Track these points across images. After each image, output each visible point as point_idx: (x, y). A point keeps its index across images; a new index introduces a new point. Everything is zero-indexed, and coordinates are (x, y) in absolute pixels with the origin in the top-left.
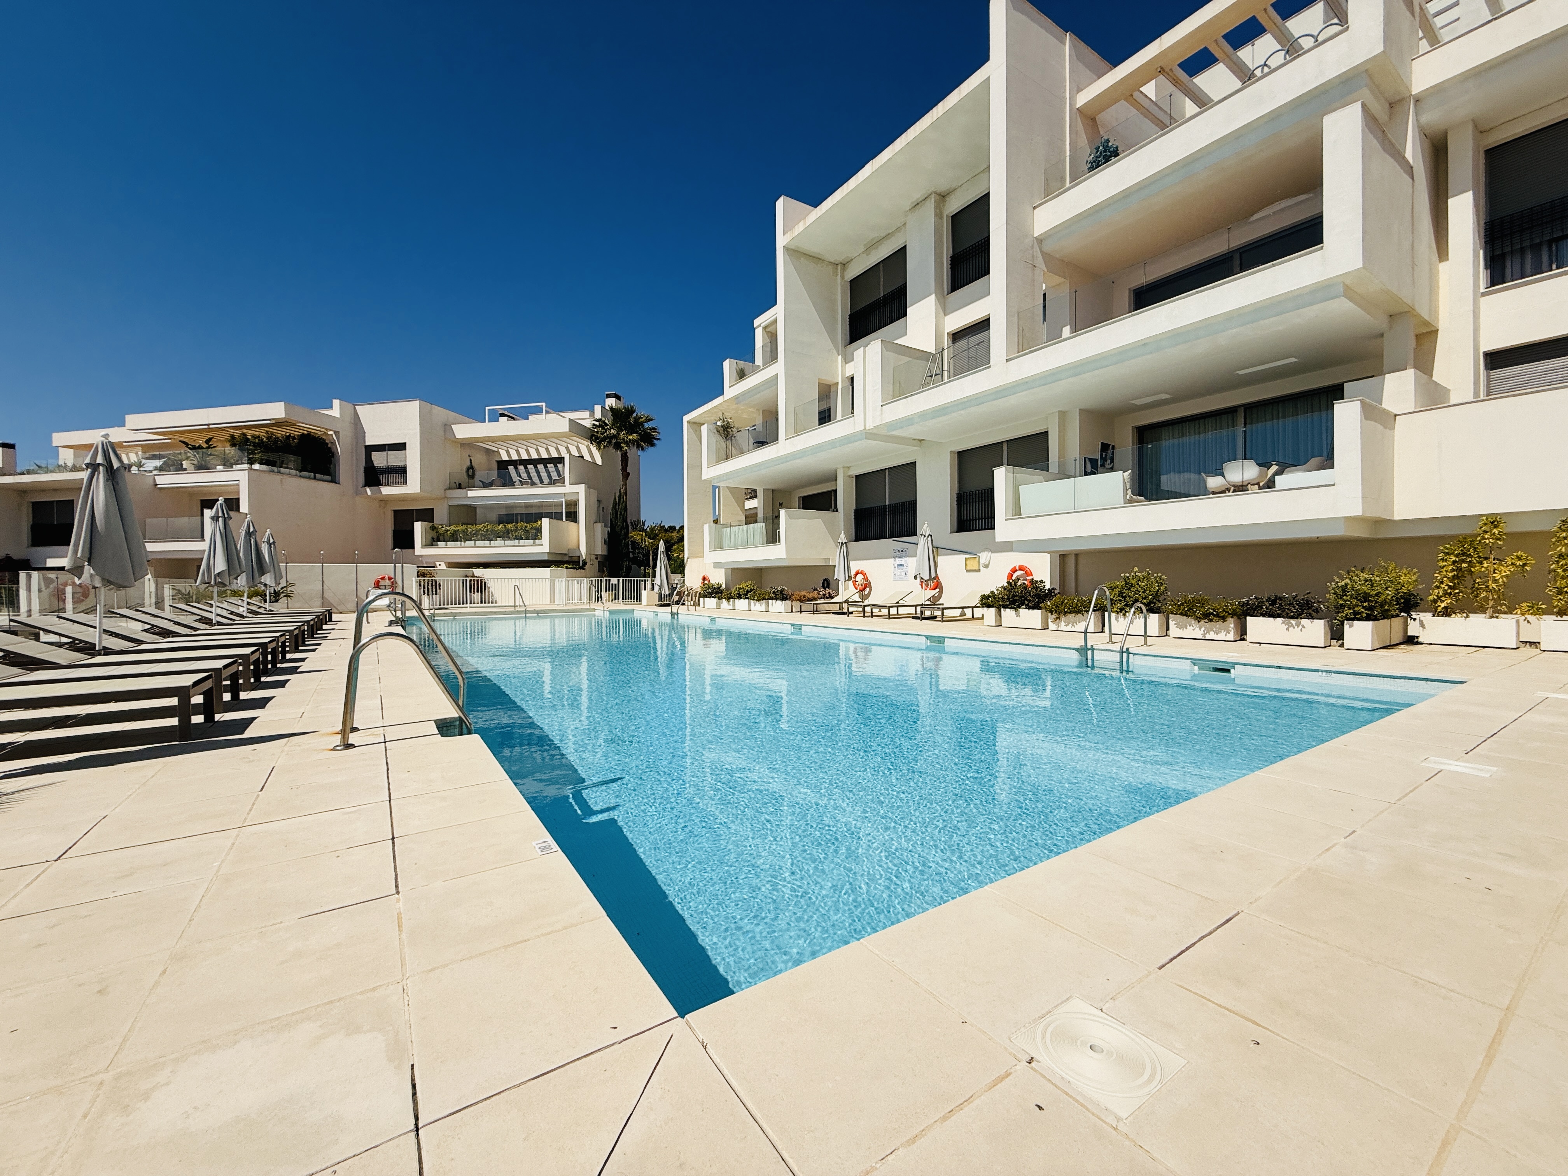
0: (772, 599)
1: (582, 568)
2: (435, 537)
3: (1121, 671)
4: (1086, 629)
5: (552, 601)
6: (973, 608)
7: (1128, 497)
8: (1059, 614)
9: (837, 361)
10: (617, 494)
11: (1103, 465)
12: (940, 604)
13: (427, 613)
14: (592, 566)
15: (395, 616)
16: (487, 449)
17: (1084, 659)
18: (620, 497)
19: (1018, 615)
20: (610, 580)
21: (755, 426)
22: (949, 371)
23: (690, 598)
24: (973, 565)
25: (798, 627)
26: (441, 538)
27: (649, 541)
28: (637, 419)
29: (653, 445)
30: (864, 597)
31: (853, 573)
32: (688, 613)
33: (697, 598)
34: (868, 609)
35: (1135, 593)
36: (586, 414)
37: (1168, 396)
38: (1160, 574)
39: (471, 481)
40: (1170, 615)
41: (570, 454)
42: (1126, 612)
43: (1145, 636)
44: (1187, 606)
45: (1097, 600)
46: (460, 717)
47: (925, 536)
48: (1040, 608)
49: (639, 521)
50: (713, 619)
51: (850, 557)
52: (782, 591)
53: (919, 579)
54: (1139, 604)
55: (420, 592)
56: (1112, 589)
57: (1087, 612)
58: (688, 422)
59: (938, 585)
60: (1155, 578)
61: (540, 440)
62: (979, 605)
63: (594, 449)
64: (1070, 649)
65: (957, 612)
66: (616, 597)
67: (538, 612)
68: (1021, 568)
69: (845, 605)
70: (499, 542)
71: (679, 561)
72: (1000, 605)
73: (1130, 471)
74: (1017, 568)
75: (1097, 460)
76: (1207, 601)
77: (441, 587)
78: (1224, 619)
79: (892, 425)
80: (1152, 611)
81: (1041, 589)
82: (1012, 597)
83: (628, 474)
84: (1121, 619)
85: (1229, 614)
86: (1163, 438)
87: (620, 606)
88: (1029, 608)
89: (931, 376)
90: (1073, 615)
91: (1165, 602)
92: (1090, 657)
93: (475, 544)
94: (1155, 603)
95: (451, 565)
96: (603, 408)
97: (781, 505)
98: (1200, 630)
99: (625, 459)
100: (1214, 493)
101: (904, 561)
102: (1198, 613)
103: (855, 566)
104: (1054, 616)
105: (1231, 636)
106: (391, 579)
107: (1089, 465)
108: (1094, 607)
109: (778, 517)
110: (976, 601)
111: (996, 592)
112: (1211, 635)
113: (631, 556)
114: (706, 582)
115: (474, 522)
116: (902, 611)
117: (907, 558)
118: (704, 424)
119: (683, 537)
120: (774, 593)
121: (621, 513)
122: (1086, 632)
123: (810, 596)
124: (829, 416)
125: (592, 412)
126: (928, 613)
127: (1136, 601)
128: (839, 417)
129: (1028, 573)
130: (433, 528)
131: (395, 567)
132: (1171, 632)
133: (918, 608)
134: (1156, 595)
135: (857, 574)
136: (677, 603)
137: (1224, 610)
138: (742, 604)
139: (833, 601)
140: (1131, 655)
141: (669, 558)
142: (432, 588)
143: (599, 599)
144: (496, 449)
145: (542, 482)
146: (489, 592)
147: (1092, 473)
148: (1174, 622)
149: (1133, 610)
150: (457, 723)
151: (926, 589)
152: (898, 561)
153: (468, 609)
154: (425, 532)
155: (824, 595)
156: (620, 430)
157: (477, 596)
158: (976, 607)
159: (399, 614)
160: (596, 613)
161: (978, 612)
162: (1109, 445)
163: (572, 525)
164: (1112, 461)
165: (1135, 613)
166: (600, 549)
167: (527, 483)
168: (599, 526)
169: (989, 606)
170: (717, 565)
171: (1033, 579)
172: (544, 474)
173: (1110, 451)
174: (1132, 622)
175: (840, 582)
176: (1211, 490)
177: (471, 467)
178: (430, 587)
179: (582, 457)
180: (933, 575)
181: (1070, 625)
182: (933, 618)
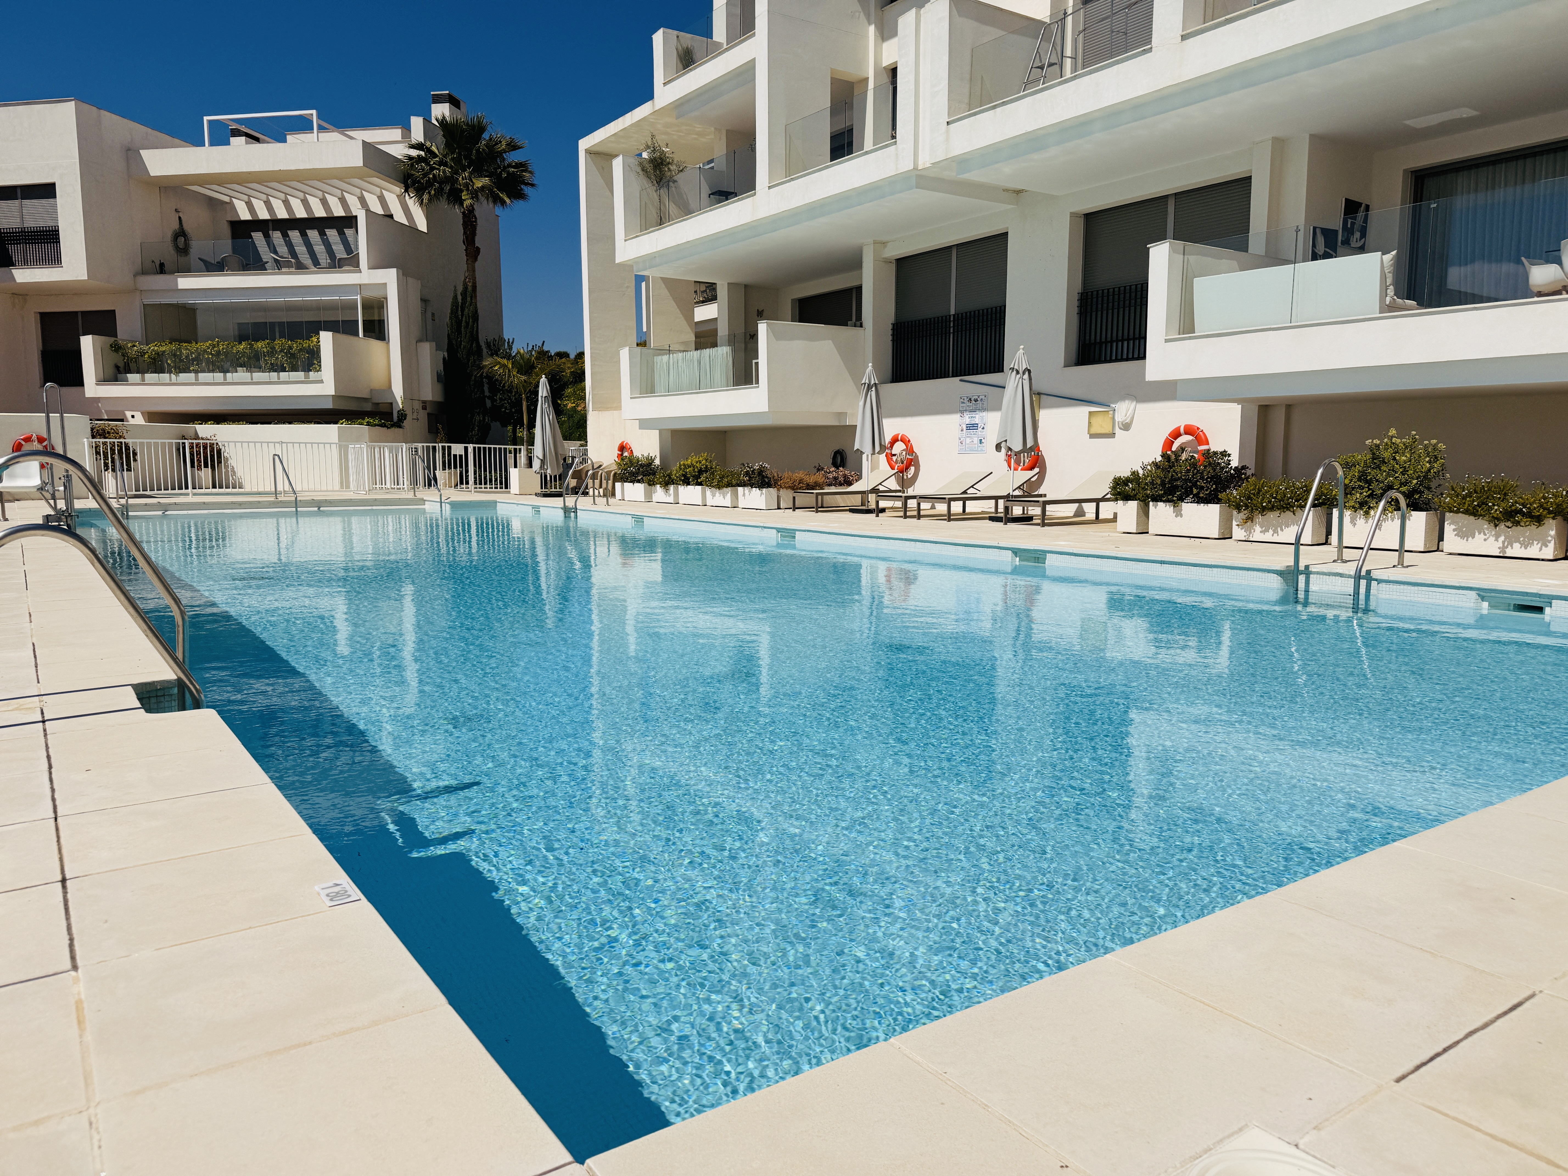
0: (743, 485)
1: (398, 424)
2: (121, 365)
3: (1355, 609)
4: (1298, 538)
5: (345, 483)
6: (1097, 501)
7: (1388, 299)
8: (1252, 511)
9: (867, 37)
10: (460, 289)
11: (1346, 242)
12: (1041, 496)
13: (114, 504)
14: (416, 422)
15: (55, 508)
16: (211, 199)
17: (1292, 590)
18: (464, 294)
19: (1179, 514)
20: (450, 448)
21: (711, 161)
22: (1074, 58)
23: (597, 482)
24: (1102, 425)
25: (788, 534)
26: (133, 366)
27: (518, 379)
28: (492, 144)
29: (520, 196)
30: (905, 484)
31: (888, 439)
32: (594, 508)
33: (610, 482)
34: (912, 503)
35: (1388, 475)
36: (395, 134)
37: (1473, 113)
38: (1434, 441)
39: (182, 259)
40: (1447, 514)
41: (368, 211)
42: (1370, 508)
43: (1401, 550)
44: (1478, 498)
45: (1320, 487)
46: (179, 680)
47: (1018, 372)
48: (1216, 501)
49: (502, 339)
50: (639, 520)
51: (883, 410)
52: (761, 472)
53: (1003, 450)
54: (1394, 494)
55: (99, 467)
56: (1347, 466)
57: (1302, 507)
58: (588, 152)
59: (1037, 462)
60: (1426, 447)
61: (311, 183)
62: (1109, 496)
63: (412, 203)
64: (1269, 571)
65: (1068, 510)
66: (463, 480)
67: (319, 504)
68: (1189, 430)
69: (872, 498)
70: (241, 375)
71: (576, 418)
72: (1148, 496)
73: (1394, 253)
74: (1182, 430)
75: (1336, 232)
76: (1513, 489)
77: (138, 457)
78: (1539, 520)
79: (963, 161)
80: (1415, 506)
81: (1223, 468)
82: (1169, 482)
83: (478, 250)
84: (1361, 521)
85: (1550, 512)
86: (1459, 188)
87: (471, 494)
88: (1200, 500)
89: (1042, 68)
90: (1277, 513)
91: (1438, 491)
92: (1302, 585)
93: (197, 379)
94: (1421, 493)
95: (154, 417)
96: (427, 121)
97: (761, 315)
98: (1497, 540)
99: (470, 222)
100: (1540, 294)
101: (978, 418)
102: (1497, 510)
103: (891, 427)
104: (1243, 515)
105: (1549, 552)
106: (45, 440)
107: (1321, 240)
108: (1315, 499)
109: (753, 337)
110: (1104, 488)
111: (1141, 472)
112: (1516, 550)
113: (488, 403)
114: (626, 454)
115: (191, 337)
116: (972, 507)
117: (984, 414)
118: (616, 156)
119: (583, 373)
120: (747, 473)
121: (467, 323)
122: (1297, 543)
123: (811, 480)
124: (850, 144)
125: (407, 129)
126: (1017, 511)
127: (1390, 487)
128: (868, 144)
129: (1199, 436)
130: (116, 348)
131: (48, 417)
132: (1447, 545)
133: (1001, 502)
134: (1425, 478)
135: (895, 440)
136: (575, 491)
137: (1541, 506)
138: (690, 493)
139: (851, 489)
140: (1374, 583)
141: (558, 411)
142: (121, 458)
143: (431, 482)
144: (227, 199)
145: (316, 262)
146: (226, 467)
147: (1326, 256)
148: (1453, 527)
149: (1382, 504)
150: (176, 690)
151: (1016, 469)
152: (967, 419)
153: (190, 497)
154: (101, 355)
155: (835, 478)
156: (458, 167)
157: (205, 474)
158: (1104, 499)
159: (61, 505)
160: (427, 506)
161: (1107, 510)
162: (1360, 204)
163: (375, 345)
164: (1363, 235)
165: (1384, 510)
166: (430, 391)
167: (288, 265)
168: (426, 349)
169: (1127, 498)
170: (645, 424)
171: (1209, 450)
172: (319, 249)
173: (1361, 214)
174: (1378, 526)
175: (864, 457)
176: (1535, 290)
177: (181, 234)
178: (116, 457)
179: (391, 216)
180: (1030, 444)
181: (1271, 532)
182: (1026, 519)
